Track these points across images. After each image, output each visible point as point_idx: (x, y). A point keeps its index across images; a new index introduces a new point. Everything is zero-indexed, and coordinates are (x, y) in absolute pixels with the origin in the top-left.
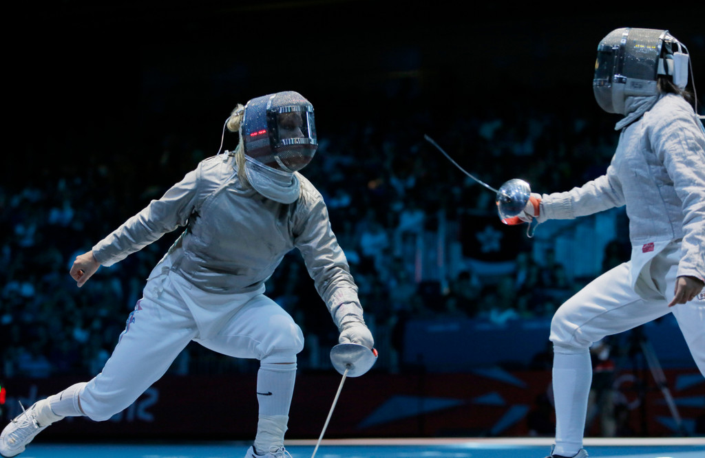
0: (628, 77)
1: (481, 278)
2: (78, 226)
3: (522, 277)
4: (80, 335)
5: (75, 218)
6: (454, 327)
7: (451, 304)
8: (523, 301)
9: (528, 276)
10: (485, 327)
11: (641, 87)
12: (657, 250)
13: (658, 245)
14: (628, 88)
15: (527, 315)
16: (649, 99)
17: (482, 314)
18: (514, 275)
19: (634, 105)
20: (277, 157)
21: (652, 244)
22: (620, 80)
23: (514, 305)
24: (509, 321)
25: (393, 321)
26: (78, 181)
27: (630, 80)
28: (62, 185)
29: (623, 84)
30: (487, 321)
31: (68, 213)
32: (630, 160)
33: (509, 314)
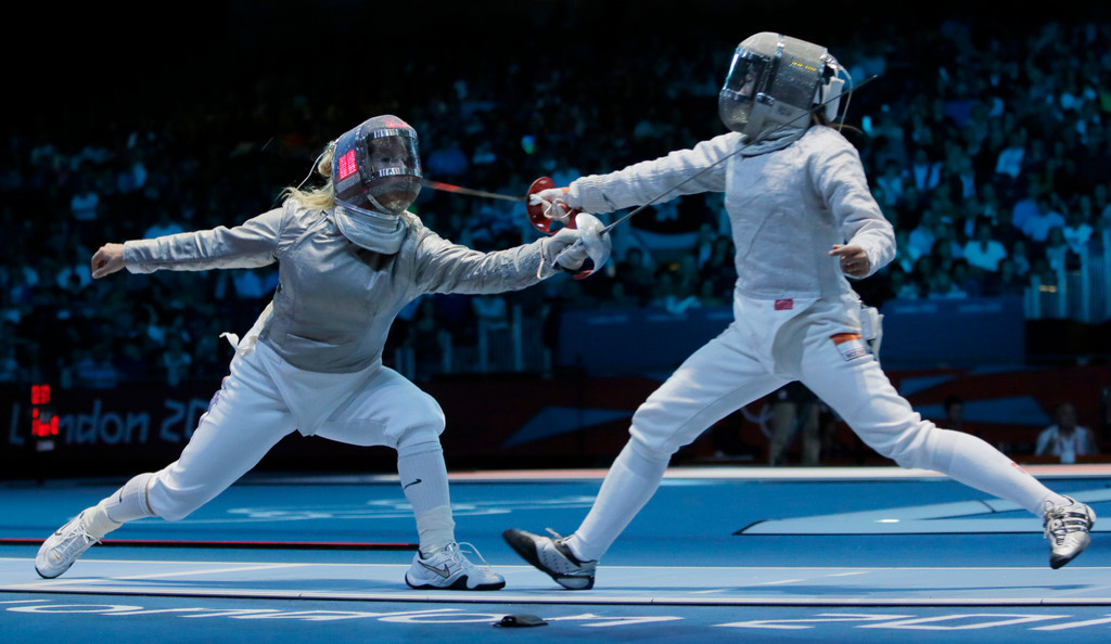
0: (777, 99)
1: (654, 253)
2: (153, 193)
3: (705, 254)
4: (155, 333)
5: (148, 183)
6: (621, 318)
7: (618, 289)
8: (708, 286)
9: (714, 253)
10: (661, 318)
11: (789, 114)
12: (798, 309)
13: (799, 302)
14: (774, 114)
15: (713, 303)
16: (795, 131)
17: (658, 303)
18: (695, 251)
19: (776, 134)
20: (370, 197)
21: (790, 300)
22: (764, 101)
23: (697, 291)
24: (689, 310)
25: (545, 311)
26: (152, 136)
27: (778, 104)
28: (132, 141)
29: (768, 107)
30: (663, 310)
31: (140, 174)
32: (778, 195)
33: (691, 302)
